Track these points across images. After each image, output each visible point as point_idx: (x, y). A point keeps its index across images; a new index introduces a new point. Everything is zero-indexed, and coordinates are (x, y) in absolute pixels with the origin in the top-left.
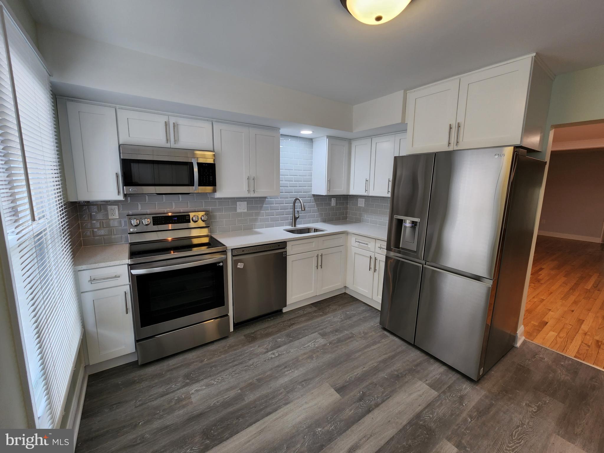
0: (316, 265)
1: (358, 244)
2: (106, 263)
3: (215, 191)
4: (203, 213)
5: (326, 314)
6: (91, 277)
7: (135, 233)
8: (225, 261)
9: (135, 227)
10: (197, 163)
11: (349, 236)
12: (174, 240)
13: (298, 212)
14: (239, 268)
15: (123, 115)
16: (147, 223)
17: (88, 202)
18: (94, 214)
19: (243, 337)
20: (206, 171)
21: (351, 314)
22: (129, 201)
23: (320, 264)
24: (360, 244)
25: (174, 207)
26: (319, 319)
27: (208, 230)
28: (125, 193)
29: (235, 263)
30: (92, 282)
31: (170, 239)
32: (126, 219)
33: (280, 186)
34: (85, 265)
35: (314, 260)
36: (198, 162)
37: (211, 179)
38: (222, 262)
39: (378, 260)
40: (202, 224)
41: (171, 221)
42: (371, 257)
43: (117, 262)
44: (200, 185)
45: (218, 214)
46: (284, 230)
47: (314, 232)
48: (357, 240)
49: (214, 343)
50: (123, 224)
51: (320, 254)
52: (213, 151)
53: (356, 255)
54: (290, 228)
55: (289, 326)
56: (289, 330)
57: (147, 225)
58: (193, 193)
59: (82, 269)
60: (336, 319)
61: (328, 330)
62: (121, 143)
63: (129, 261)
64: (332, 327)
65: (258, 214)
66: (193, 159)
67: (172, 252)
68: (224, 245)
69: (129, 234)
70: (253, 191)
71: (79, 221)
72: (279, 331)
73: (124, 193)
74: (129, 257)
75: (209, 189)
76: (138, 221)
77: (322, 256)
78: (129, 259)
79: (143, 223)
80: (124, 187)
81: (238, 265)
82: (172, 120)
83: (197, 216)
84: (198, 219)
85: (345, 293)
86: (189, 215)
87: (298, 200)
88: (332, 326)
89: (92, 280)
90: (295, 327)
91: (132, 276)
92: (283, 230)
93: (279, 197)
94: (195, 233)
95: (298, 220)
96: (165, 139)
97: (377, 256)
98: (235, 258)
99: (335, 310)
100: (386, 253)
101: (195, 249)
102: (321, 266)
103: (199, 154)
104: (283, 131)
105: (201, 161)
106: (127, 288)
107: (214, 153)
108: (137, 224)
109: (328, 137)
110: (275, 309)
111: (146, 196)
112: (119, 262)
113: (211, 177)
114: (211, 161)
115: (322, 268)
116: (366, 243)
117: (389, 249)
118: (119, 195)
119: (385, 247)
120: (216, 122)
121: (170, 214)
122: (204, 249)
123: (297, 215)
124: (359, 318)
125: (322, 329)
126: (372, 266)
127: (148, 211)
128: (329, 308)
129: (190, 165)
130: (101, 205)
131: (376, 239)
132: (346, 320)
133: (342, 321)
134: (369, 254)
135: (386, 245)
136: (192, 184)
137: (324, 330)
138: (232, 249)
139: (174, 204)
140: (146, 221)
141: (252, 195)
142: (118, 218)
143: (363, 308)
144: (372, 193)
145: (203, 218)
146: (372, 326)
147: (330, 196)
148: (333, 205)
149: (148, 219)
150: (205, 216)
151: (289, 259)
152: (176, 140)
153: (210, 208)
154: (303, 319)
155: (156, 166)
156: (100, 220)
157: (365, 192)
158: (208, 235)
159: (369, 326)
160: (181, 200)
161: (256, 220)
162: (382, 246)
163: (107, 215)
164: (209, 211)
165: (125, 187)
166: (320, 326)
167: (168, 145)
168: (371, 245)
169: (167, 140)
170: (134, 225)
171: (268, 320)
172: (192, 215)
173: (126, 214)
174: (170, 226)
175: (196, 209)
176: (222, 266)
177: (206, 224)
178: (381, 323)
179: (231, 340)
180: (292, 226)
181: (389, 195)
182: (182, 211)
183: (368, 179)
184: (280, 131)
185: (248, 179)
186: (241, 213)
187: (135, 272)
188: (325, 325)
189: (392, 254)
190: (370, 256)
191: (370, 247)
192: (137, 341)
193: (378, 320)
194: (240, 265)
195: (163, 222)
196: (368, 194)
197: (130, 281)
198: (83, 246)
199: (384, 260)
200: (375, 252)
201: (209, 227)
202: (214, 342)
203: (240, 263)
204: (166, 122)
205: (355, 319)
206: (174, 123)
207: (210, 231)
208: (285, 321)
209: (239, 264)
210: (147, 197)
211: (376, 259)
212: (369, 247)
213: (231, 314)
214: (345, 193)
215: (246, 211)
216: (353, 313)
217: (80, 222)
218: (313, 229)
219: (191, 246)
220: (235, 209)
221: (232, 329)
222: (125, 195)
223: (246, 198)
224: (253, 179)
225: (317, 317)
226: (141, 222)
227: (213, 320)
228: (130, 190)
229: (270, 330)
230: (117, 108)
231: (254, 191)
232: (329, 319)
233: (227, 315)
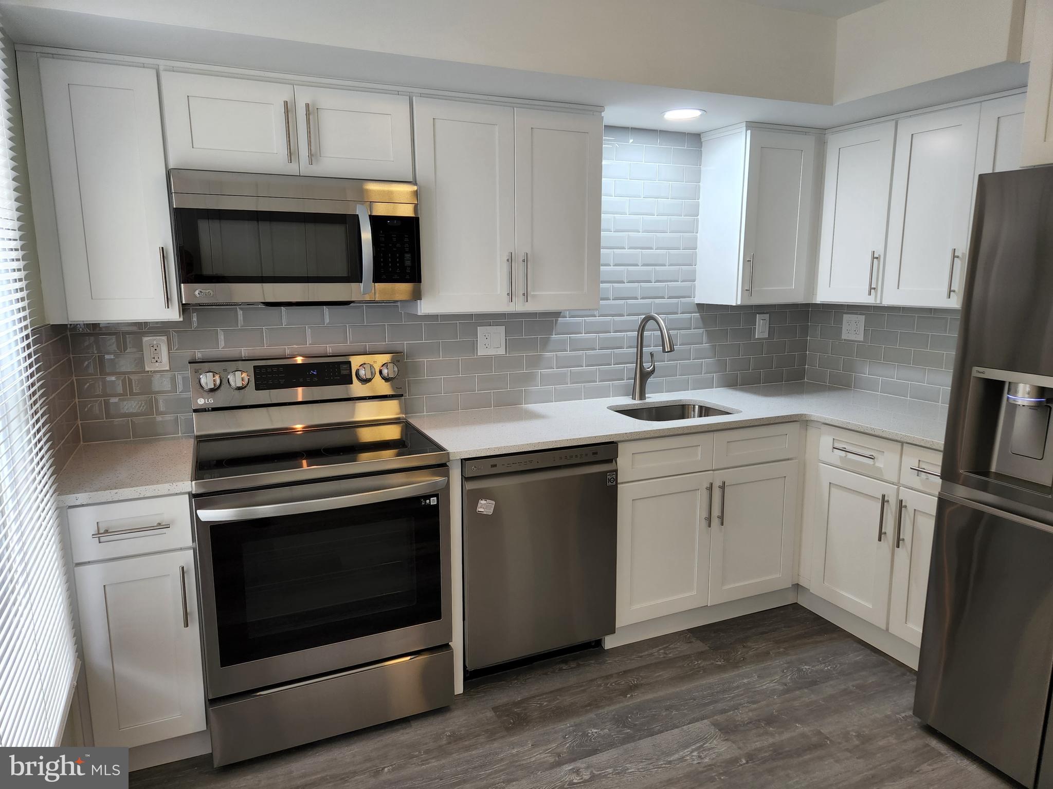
0: (705, 514)
1: (841, 457)
2: (134, 488)
3: (417, 296)
4: (386, 358)
5: (736, 665)
6: (100, 525)
7: (209, 411)
8: (443, 493)
9: (211, 394)
10: (370, 216)
11: (812, 432)
12: (311, 430)
13: (652, 355)
14: (481, 515)
15: (175, 86)
16: (239, 384)
17: (95, 326)
18: (112, 357)
19: (490, 714)
20: (395, 239)
21: (816, 671)
22: (195, 325)
23: (716, 512)
24: (850, 456)
25: (309, 341)
26: (713, 679)
27: (400, 404)
28: (184, 303)
29: (470, 500)
30: (102, 539)
31: (299, 427)
32: (188, 373)
33: (601, 280)
34: (86, 492)
35: (701, 498)
36: (374, 214)
37: (408, 263)
38: (437, 496)
39: (910, 509)
40: (384, 388)
41: (301, 380)
42: (886, 499)
43: (163, 488)
44: (377, 278)
45: (425, 361)
46: (610, 408)
47: (700, 416)
48: (836, 445)
49: (411, 722)
50: (180, 387)
51: (718, 483)
52: (414, 183)
53: (833, 489)
54: (627, 401)
55: (624, 693)
56: (621, 705)
57: (239, 388)
58: (360, 302)
59: (78, 503)
60: (767, 685)
61: (742, 715)
62: (171, 166)
63: (190, 486)
64: (755, 706)
65: (535, 362)
66: (358, 206)
67: (304, 462)
68: (442, 449)
69: (195, 411)
70: (524, 294)
71: (72, 376)
72: (594, 704)
73: (181, 302)
74: (194, 476)
75: (401, 290)
76: (217, 378)
77: (723, 487)
78: (192, 481)
79: (230, 385)
80: (180, 286)
81: (479, 505)
82: (303, 98)
83: (371, 366)
84: (373, 374)
85: (796, 606)
86: (349, 363)
87: (651, 322)
88: (754, 703)
89: (102, 533)
90: (640, 698)
91: (199, 526)
92: (608, 408)
93: (596, 313)
94: (365, 412)
95: (650, 380)
96: (285, 152)
97: (907, 496)
98: (470, 486)
99: (763, 656)
100: (940, 490)
101: (365, 456)
102: (722, 518)
103: (374, 191)
104: (613, 115)
105: (381, 210)
106: (188, 558)
107: (415, 188)
108: (215, 385)
109: (752, 125)
110: (583, 637)
111: (238, 310)
112: (167, 486)
113: (408, 256)
114: (406, 211)
115: (722, 524)
116: (868, 453)
117: (949, 474)
118: (168, 307)
119: (938, 471)
120: (421, 95)
121: (299, 360)
122: (388, 459)
123: (648, 366)
124: (843, 687)
125: (723, 711)
126: (889, 528)
127: (244, 352)
128: (744, 646)
129: (350, 223)
130: (125, 334)
131: (902, 443)
132: (800, 688)
133: (788, 691)
134: (878, 489)
135: (940, 463)
136: (355, 276)
137: (729, 713)
138: (464, 461)
139: (308, 332)
140: (238, 379)
141: (519, 306)
142: (168, 368)
143: (856, 657)
144: (891, 298)
145: (385, 372)
146: (887, 717)
147: (751, 307)
148: (758, 336)
149: (242, 372)
150: (390, 366)
151: (626, 495)
152: (313, 152)
153: (404, 344)
154: (665, 674)
155: (264, 227)
156: (124, 373)
157: (867, 292)
158: (399, 419)
159: (878, 715)
160: (327, 320)
161: (528, 379)
162: (923, 465)
163: (141, 362)
164: (402, 352)
165: (182, 285)
166: (716, 702)
167: (293, 169)
168: (887, 461)
169: (290, 154)
170: (206, 388)
171: (561, 670)
172: (356, 362)
173: (189, 359)
174: (300, 393)
175: (368, 346)
176: (436, 507)
177: (393, 387)
178: (919, 709)
179: (457, 720)
180: (634, 398)
181: (955, 303)
182: (330, 351)
183: (879, 251)
184: (603, 114)
185: (510, 260)
186: (489, 358)
187: (208, 515)
188: (733, 698)
189: (962, 493)
190: (884, 496)
191: (882, 466)
192: (211, 702)
193: (908, 699)
194: (485, 507)
195: (282, 381)
196: (878, 302)
197: (194, 540)
198: (82, 443)
199: (934, 511)
200: (898, 484)
201: (402, 395)
202: (409, 721)
203: (486, 499)
204: (286, 103)
205: (829, 689)
206: (307, 105)
207: (405, 409)
208: (611, 676)
209: (483, 502)
210: (240, 313)
211: (901, 505)
212: (880, 468)
213: (457, 643)
214: (799, 298)
215: (501, 351)
216: (822, 671)
217: (76, 379)
218: (697, 407)
219: (353, 449)
220: (473, 346)
221: (459, 688)
222: (185, 308)
223: (503, 316)
224: (524, 261)
225: (707, 671)
226: (225, 381)
227: (408, 658)
228: (197, 293)
229: (567, 700)
230: (161, 68)
231: (526, 295)
232: (745, 681)
233: (446, 647)
